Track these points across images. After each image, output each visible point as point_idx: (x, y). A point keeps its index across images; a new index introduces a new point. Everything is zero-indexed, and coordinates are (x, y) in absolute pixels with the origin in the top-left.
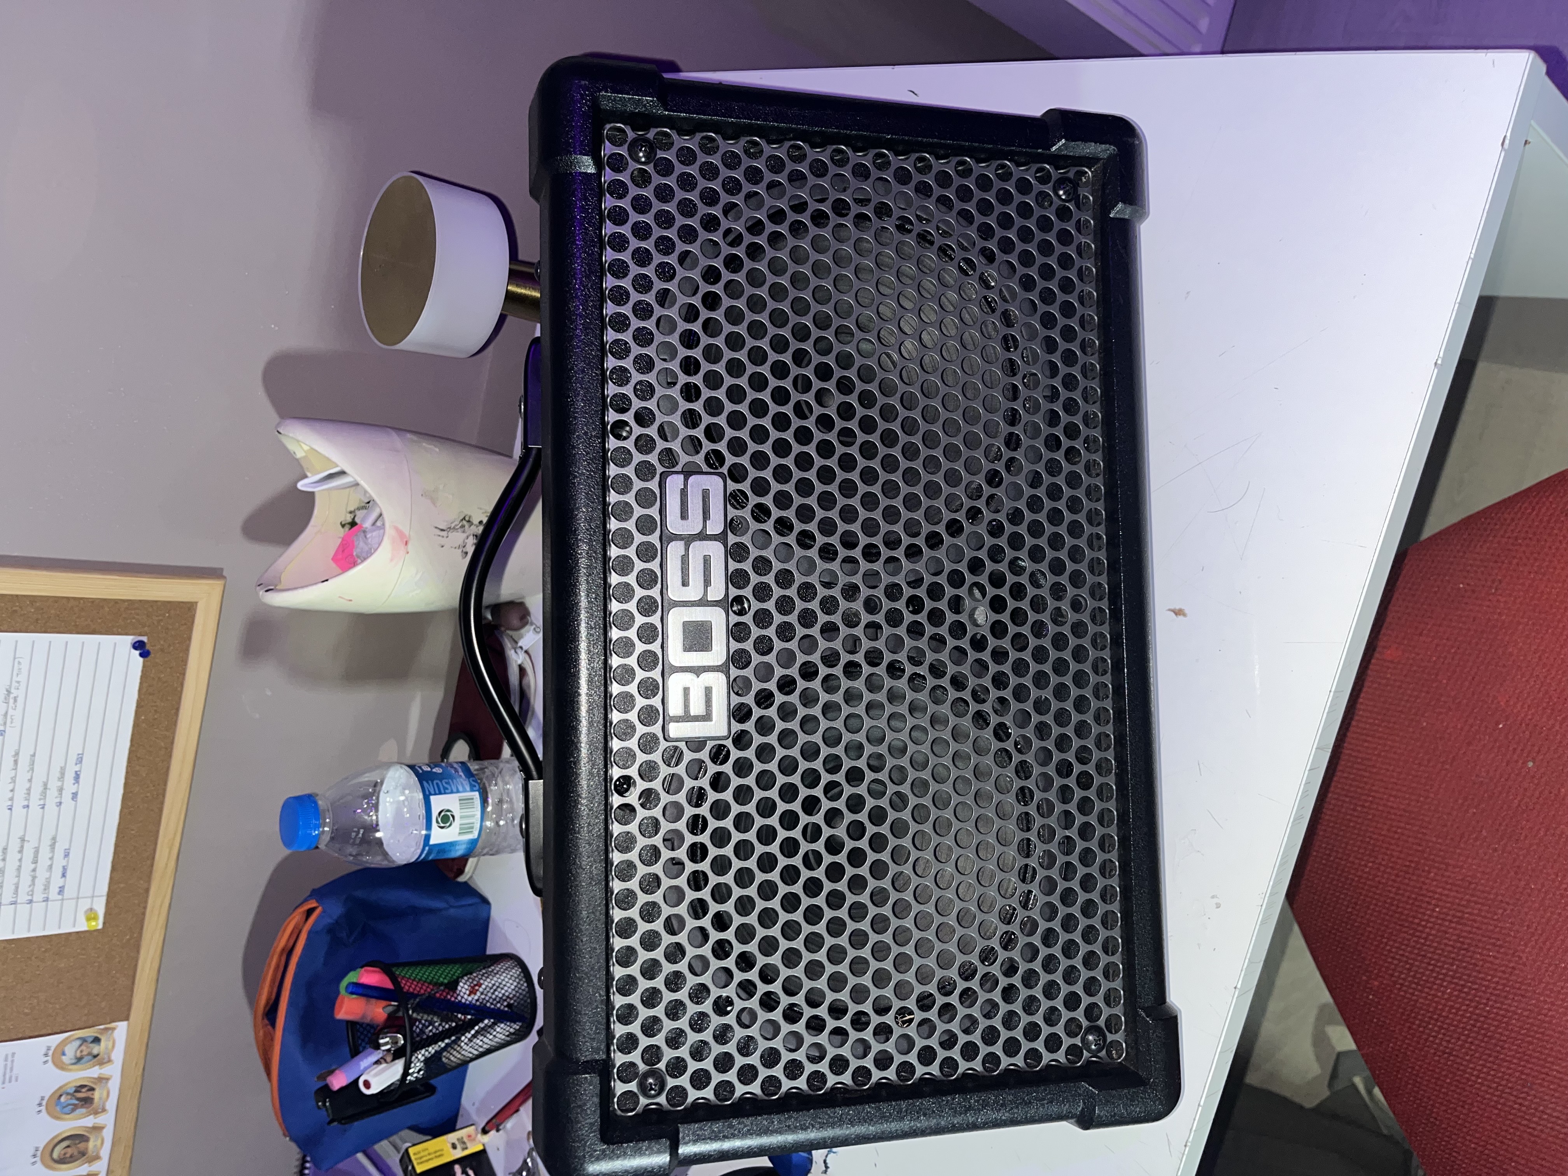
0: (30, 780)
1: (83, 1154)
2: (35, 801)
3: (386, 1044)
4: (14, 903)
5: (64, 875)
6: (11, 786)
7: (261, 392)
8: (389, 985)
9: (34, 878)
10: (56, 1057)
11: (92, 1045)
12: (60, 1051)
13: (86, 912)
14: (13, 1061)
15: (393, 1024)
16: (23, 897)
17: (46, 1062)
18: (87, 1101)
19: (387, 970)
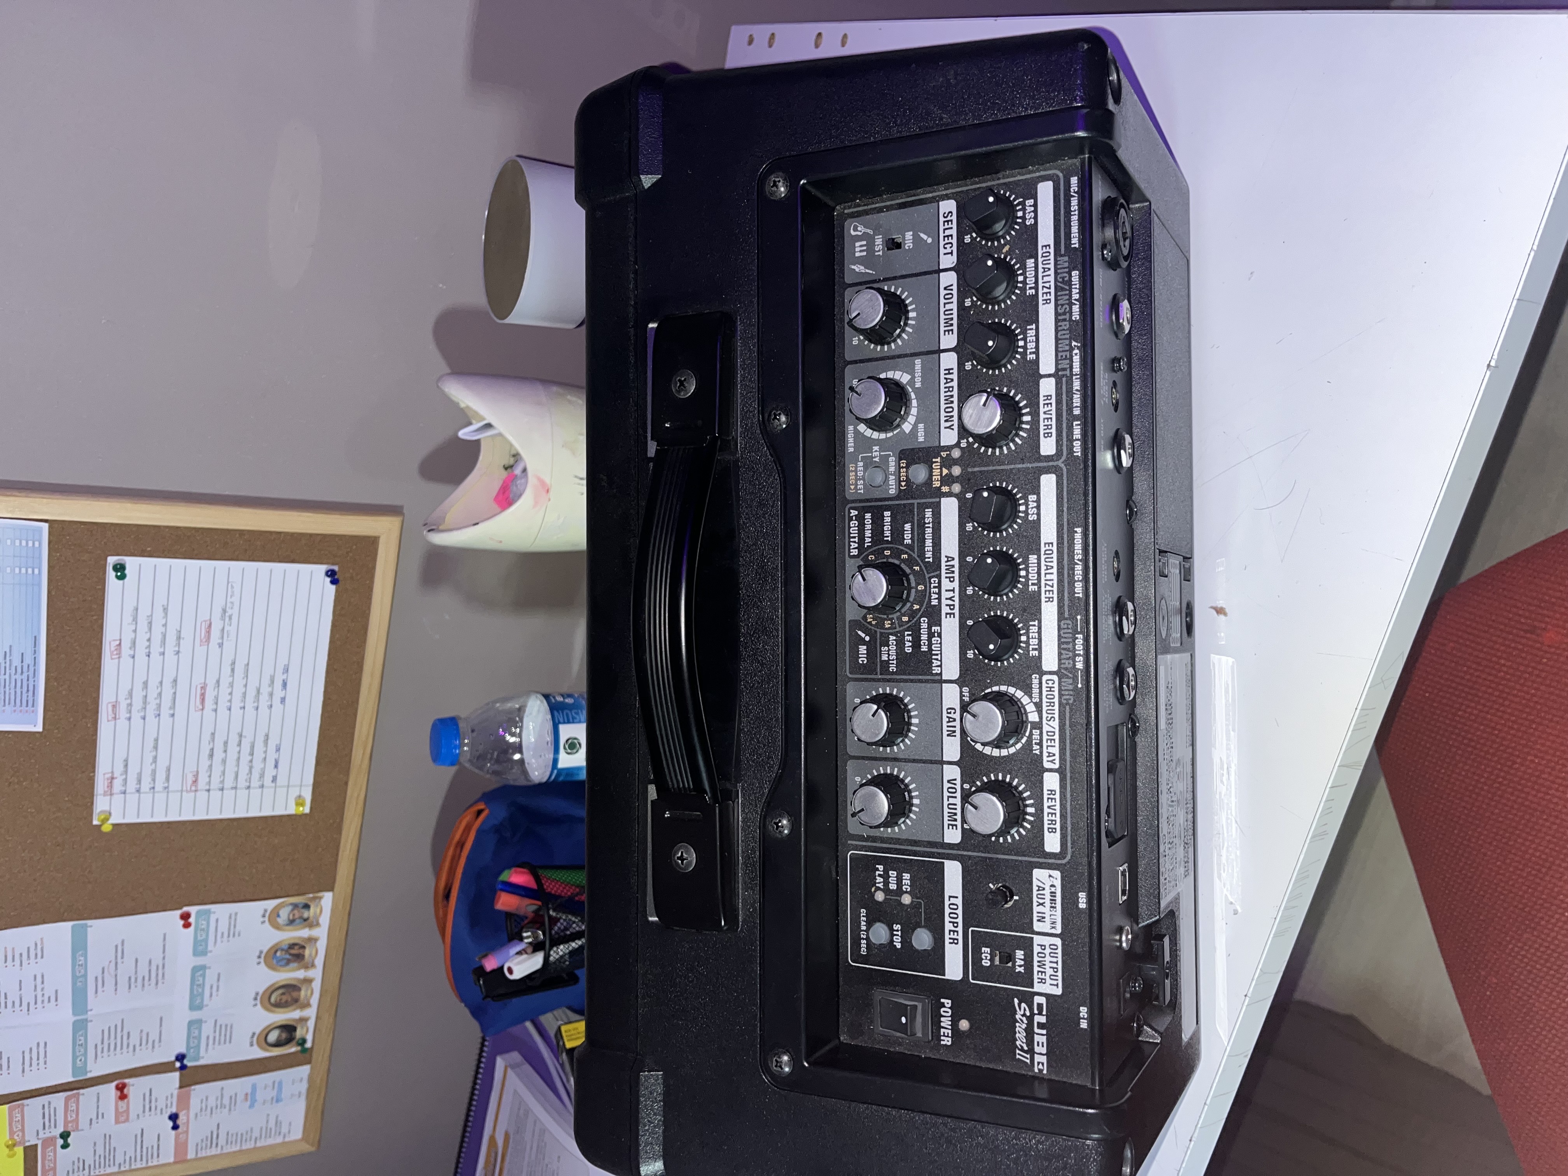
0: (246, 686)
1: (296, 1000)
2: (250, 704)
3: (528, 937)
4: (235, 788)
5: (276, 766)
6: (230, 690)
7: (432, 347)
8: (533, 885)
9: (251, 768)
10: (273, 918)
11: (303, 910)
12: (275, 913)
13: (296, 798)
14: (235, 920)
15: (537, 922)
16: (242, 783)
17: (263, 922)
18: (299, 957)
19: (534, 871)
